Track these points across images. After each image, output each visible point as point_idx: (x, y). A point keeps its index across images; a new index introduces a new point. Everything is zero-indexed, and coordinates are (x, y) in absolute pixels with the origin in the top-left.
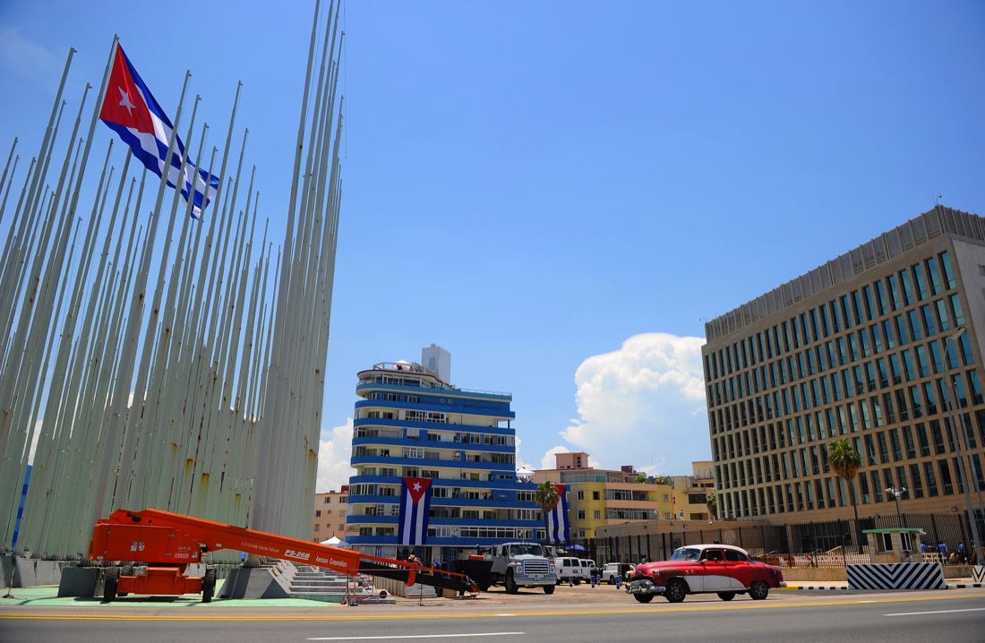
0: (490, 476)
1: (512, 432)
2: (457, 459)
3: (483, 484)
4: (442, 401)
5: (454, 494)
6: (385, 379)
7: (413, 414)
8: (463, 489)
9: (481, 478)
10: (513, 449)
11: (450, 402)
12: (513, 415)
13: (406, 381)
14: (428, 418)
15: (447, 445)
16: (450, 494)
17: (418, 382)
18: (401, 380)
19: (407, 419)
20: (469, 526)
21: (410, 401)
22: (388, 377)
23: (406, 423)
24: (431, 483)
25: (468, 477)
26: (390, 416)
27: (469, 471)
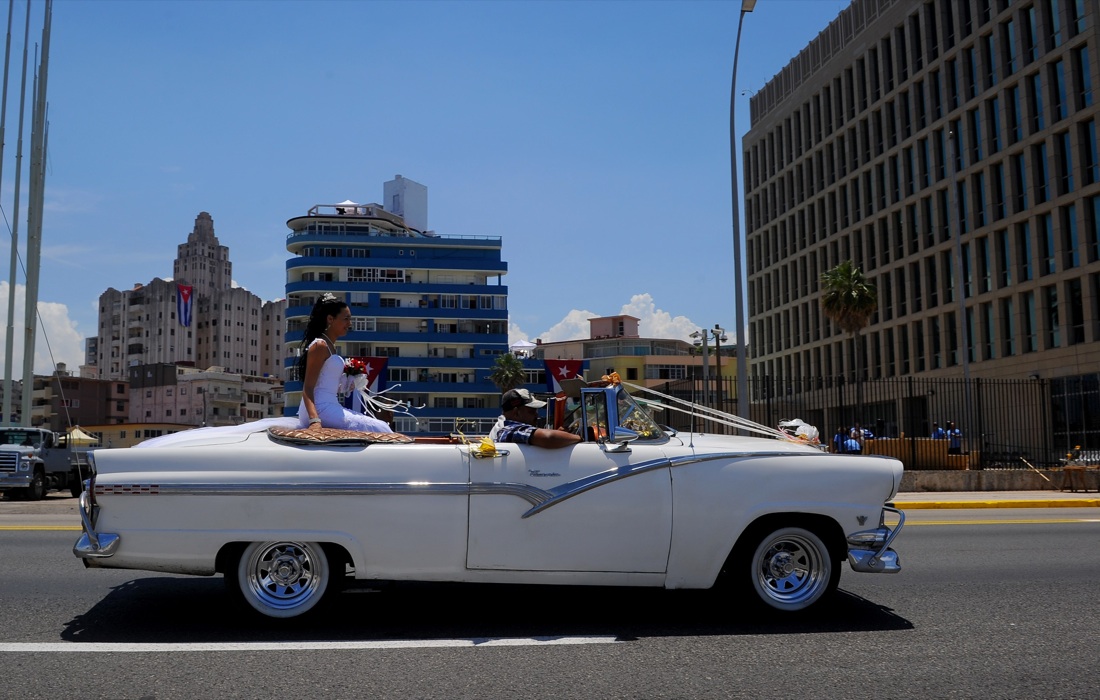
0: (472, 351)
1: (503, 290)
2: (424, 330)
3: (461, 363)
4: (401, 253)
5: (420, 377)
6: (320, 227)
7: (359, 272)
8: (433, 370)
9: (460, 354)
10: (504, 314)
11: (412, 253)
12: (504, 266)
13: (349, 228)
14: (380, 277)
15: (409, 312)
16: (414, 376)
17: (366, 229)
18: (342, 228)
19: (350, 280)
20: (442, 418)
21: (356, 255)
22: (323, 225)
23: (351, 285)
24: (386, 363)
25: (441, 353)
26: (329, 277)
27: (441, 347)
